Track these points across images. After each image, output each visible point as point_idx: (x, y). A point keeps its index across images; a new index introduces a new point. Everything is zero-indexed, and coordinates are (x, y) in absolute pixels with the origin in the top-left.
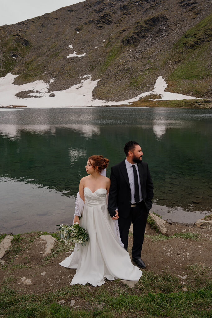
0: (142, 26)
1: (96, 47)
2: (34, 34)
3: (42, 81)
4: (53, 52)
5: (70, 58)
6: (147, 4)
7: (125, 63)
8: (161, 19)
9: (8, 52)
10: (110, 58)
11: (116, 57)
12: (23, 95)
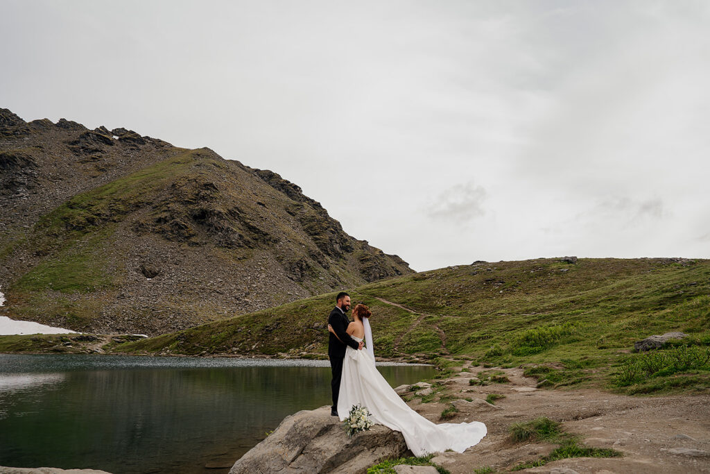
8: (20, 162)
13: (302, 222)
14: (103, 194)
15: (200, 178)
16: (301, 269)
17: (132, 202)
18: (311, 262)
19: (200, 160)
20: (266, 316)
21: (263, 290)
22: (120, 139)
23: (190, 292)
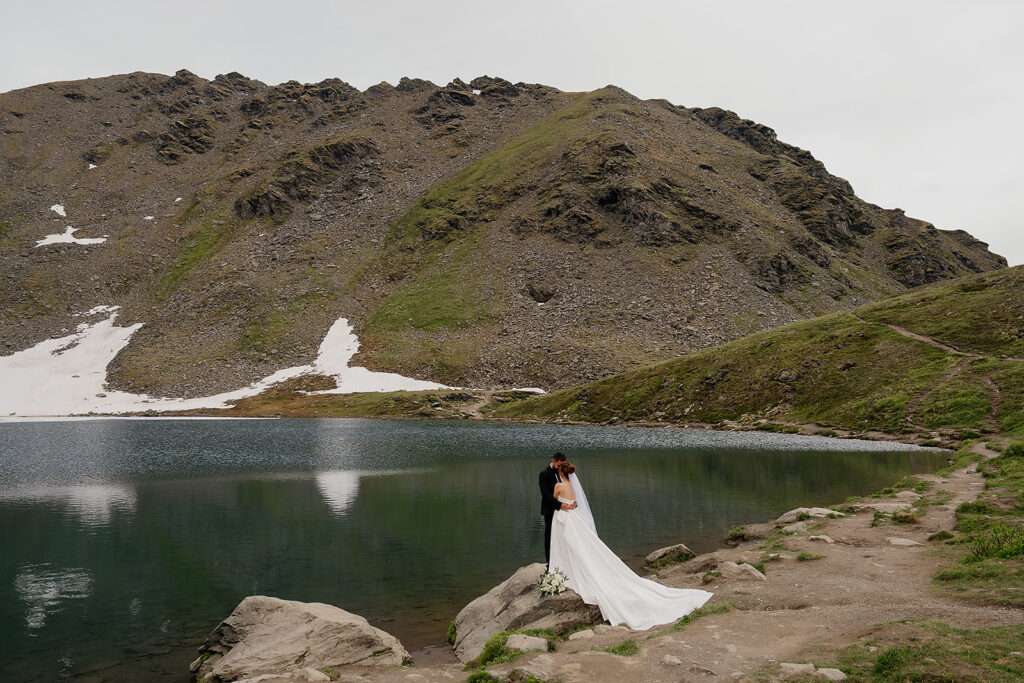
0: (300, 166)
1: (150, 218)
5: (48, 246)
6: (325, 105)
7: (237, 275)
8: (358, 151)
10: (192, 256)
11: (212, 255)
13: (778, 190)
14: (467, 182)
15: (603, 138)
16: (780, 270)
17: (508, 188)
18: (795, 257)
19: (604, 108)
20: (707, 361)
21: (716, 310)
22: (482, 94)
23: (601, 320)
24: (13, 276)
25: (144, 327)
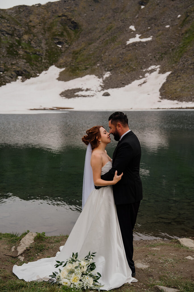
1: (168, 26)
2: (85, 13)
3: (94, 76)
4: (108, 36)
5: (131, 43)
9: (52, 38)
10: (187, 41)
12: (69, 94)
24: (121, 56)
25: (171, 73)
